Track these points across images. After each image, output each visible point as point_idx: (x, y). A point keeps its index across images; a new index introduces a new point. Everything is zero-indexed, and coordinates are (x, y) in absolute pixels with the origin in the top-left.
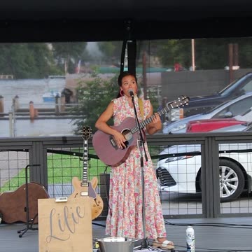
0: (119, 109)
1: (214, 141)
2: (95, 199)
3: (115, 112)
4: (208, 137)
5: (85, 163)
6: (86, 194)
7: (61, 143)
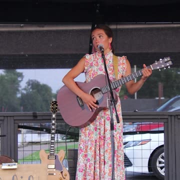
0: (91, 65)
1: (176, 120)
2: (62, 172)
3: (86, 68)
4: (171, 116)
5: (53, 136)
6: (53, 166)
7: (32, 118)
